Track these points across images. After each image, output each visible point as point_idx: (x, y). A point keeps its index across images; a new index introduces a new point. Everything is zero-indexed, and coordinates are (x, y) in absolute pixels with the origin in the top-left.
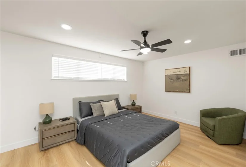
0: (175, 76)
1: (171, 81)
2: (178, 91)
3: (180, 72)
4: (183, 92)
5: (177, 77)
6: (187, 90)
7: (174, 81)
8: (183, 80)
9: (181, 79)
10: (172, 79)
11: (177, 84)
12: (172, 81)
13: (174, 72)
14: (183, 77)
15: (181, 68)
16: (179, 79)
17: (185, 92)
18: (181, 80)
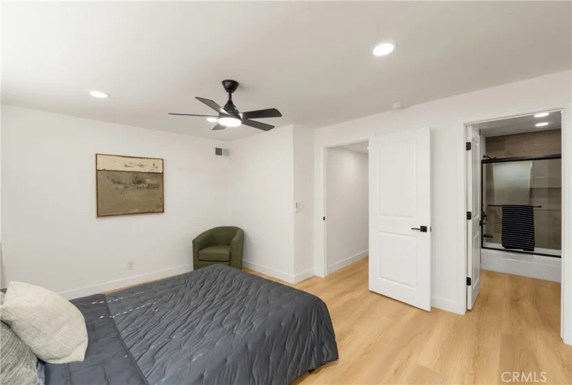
0: (130, 174)
1: (116, 189)
2: (137, 211)
3: (141, 166)
4: (149, 212)
5: (136, 178)
6: (158, 207)
7: (126, 187)
8: (149, 187)
9: (145, 183)
10: (119, 183)
11: (134, 195)
12: (121, 187)
13: (126, 166)
14: (150, 178)
15: (145, 158)
16: (140, 182)
17: (154, 212)
18: (145, 186)
